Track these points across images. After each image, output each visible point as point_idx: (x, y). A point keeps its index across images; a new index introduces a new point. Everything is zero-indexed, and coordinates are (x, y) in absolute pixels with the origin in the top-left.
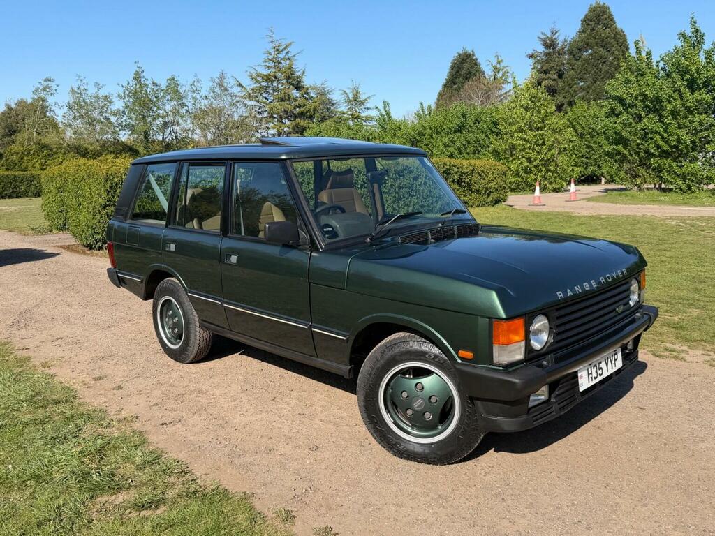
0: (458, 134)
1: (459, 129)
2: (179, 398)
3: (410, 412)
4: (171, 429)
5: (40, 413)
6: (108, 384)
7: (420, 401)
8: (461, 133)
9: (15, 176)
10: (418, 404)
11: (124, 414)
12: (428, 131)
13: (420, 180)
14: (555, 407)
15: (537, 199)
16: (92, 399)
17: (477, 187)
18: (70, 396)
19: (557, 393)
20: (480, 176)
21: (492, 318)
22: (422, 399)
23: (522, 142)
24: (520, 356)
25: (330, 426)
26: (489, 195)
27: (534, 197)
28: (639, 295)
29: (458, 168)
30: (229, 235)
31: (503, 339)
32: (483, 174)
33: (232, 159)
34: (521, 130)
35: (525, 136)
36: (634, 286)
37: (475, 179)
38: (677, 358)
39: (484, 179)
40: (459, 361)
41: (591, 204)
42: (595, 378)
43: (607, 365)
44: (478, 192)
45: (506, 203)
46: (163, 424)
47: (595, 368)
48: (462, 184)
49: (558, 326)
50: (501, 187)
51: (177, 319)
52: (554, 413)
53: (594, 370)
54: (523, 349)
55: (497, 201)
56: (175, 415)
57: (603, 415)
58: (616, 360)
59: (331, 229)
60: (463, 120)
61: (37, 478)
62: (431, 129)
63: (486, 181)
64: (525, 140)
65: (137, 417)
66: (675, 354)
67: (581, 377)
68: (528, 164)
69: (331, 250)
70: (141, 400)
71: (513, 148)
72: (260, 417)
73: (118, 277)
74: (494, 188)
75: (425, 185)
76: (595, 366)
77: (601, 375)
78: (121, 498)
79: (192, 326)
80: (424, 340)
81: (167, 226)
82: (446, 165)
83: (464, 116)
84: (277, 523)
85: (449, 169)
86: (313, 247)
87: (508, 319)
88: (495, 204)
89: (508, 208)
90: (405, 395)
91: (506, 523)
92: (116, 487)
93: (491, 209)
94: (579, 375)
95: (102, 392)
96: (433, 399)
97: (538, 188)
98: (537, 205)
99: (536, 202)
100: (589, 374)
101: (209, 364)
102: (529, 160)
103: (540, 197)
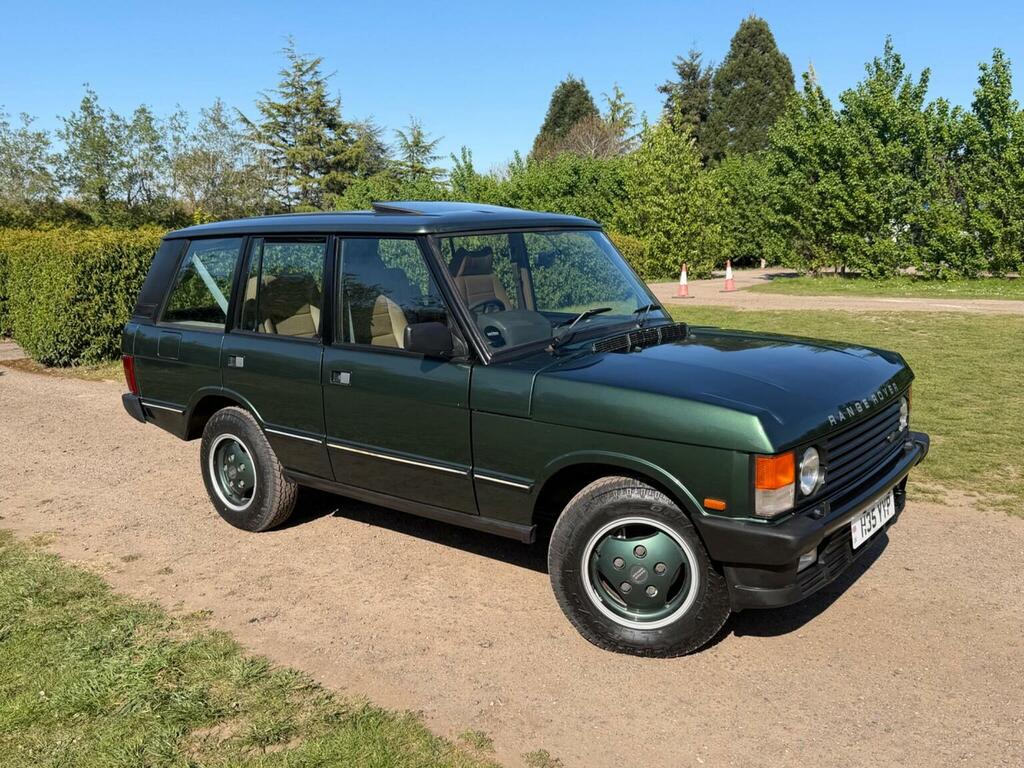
0: (569, 197)
1: (570, 191)
2: (263, 580)
3: (625, 587)
4: (269, 627)
5: (58, 614)
6: (147, 566)
7: (642, 571)
8: (573, 195)
10: (638, 576)
11: (188, 610)
12: (527, 192)
14: (825, 572)
15: (683, 288)
16: (135, 588)
18: (95, 587)
19: (827, 552)
21: (753, 454)
22: (645, 568)
23: (656, 209)
24: (788, 504)
25: (499, 611)
27: (681, 286)
28: (907, 417)
30: (335, 343)
31: (768, 482)
33: (337, 234)
34: (657, 192)
35: (662, 201)
36: (903, 406)
38: (934, 501)
40: (705, 514)
41: (755, 295)
42: (869, 530)
43: (880, 512)
46: (253, 621)
47: (869, 518)
49: (830, 461)
51: (242, 467)
52: (825, 580)
53: (867, 520)
54: (792, 494)
57: (862, 579)
58: (888, 505)
60: (575, 178)
61: (90, 708)
62: (530, 189)
64: (660, 205)
65: (211, 613)
66: (931, 496)
67: (855, 528)
68: (665, 239)
69: (499, 363)
70: (208, 587)
71: (644, 218)
72: (394, 604)
73: (142, 406)
76: (868, 514)
77: (874, 526)
78: (227, 730)
79: (270, 477)
80: (646, 486)
81: (227, 330)
83: (576, 172)
84: (470, 749)
86: (474, 358)
87: (776, 454)
90: (618, 563)
91: (779, 731)
92: (217, 715)
94: (852, 527)
95: (143, 578)
96: (660, 568)
97: (684, 275)
98: (683, 297)
99: (683, 293)
100: (862, 526)
101: (292, 531)
102: (668, 234)
103: (686, 286)
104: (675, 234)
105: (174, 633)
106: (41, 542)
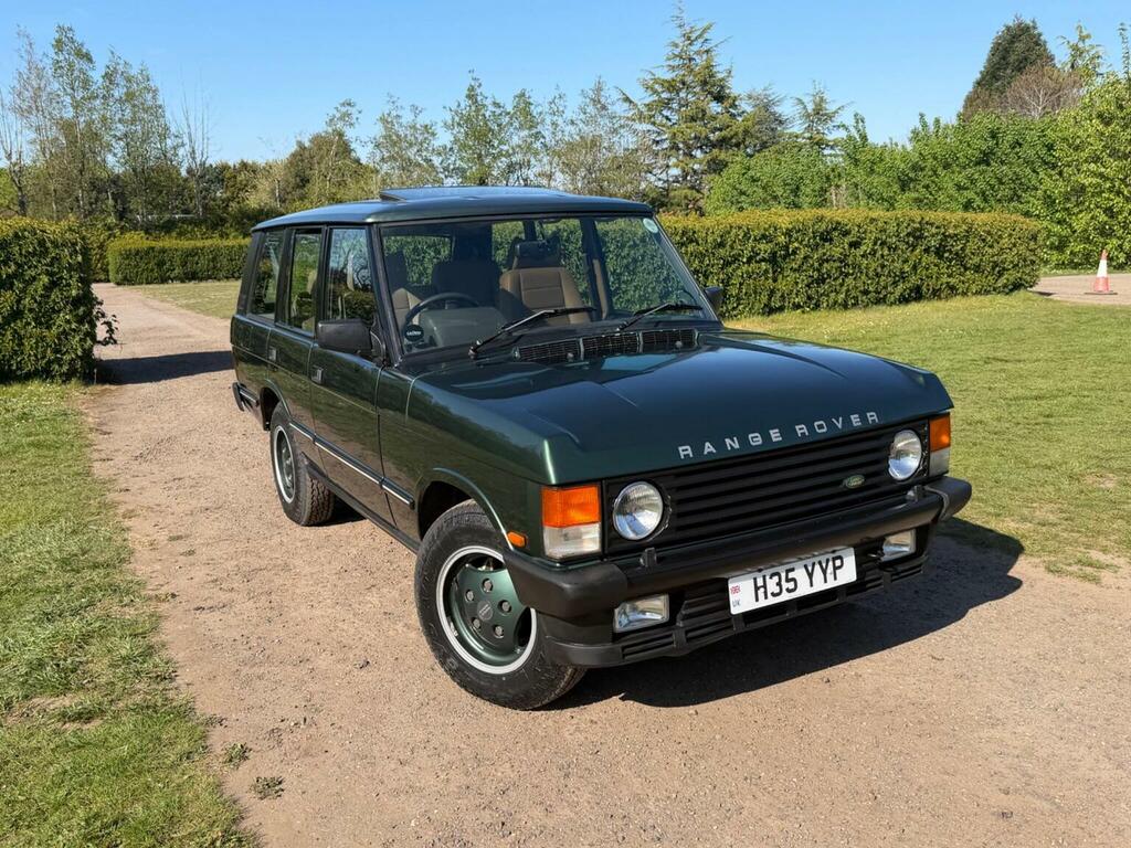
0: (983, 167)
1: (985, 159)
3: (477, 622)
6: (181, 547)
7: (487, 608)
8: (988, 165)
10: (485, 610)
11: (162, 590)
12: (930, 162)
13: (863, 248)
15: (1101, 282)
16: (143, 567)
17: (976, 260)
19: (684, 612)
20: (984, 240)
21: (540, 483)
22: (490, 605)
23: (1095, 180)
26: (1000, 274)
27: (1098, 279)
28: (925, 459)
29: (937, 227)
31: (558, 519)
32: (990, 237)
33: (328, 224)
34: (1096, 159)
35: (1103, 170)
36: (907, 442)
37: (971, 246)
38: (1085, 577)
39: (991, 247)
40: (512, 548)
42: (774, 595)
43: (810, 575)
44: (977, 268)
45: (1034, 289)
46: (198, 609)
47: (776, 579)
48: (946, 255)
50: (1025, 260)
51: (290, 459)
52: (675, 646)
53: (772, 582)
54: (597, 535)
55: (1017, 286)
56: (225, 597)
58: (837, 568)
59: (419, 333)
60: (991, 143)
62: (935, 159)
63: (995, 250)
64: (1101, 175)
65: (173, 596)
66: (1089, 570)
67: (736, 590)
68: (1106, 219)
70: (203, 572)
71: (1081, 190)
73: (241, 395)
74: (1012, 262)
75: (874, 255)
76: (778, 574)
77: (789, 591)
81: (276, 320)
82: (913, 221)
83: (994, 135)
85: (921, 230)
86: (387, 362)
87: (562, 485)
88: (1011, 290)
89: (1036, 297)
90: (470, 595)
93: (1001, 299)
94: (730, 586)
95: (165, 557)
96: (505, 607)
97: (1103, 263)
98: (1100, 293)
99: (1099, 289)
100: (757, 589)
102: (1109, 211)
103: (1107, 279)
104: (1120, 212)
105: (126, 609)
106: (129, 515)
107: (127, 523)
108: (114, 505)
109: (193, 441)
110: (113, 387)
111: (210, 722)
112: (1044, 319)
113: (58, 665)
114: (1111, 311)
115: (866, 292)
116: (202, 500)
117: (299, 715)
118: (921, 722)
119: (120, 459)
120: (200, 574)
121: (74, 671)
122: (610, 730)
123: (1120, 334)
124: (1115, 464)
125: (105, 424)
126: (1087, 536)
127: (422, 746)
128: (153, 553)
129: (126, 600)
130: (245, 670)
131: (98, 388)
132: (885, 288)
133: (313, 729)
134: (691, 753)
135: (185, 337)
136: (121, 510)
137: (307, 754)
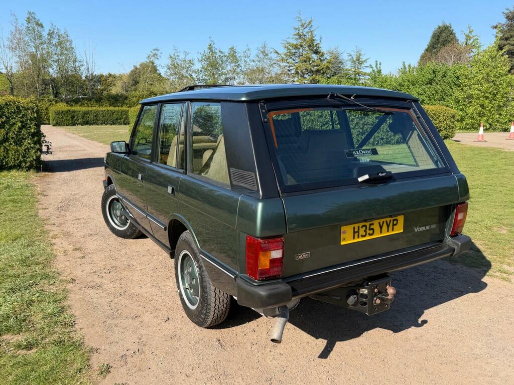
0: (429, 86)
1: (430, 82)
2: (111, 269)
6: (79, 254)
8: (431, 85)
9: (108, 111)
11: (69, 277)
12: (407, 83)
16: (60, 264)
23: (477, 92)
27: (479, 135)
32: (435, 116)
34: (478, 83)
35: (481, 88)
38: (504, 279)
39: (435, 120)
45: (453, 139)
50: (449, 126)
55: (446, 137)
56: (99, 281)
60: (433, 75)
62: (409, 81)
63: (437, 122)
64: (480, 90)
65: (74, 280)
66: (505, 275)
68: (481, 109)
71: (470, 97)
72: (150, 290)
74: (444, 127)
83: (434, 72)
84: (94, 375)
89: (454, 142)
95: (71, 259)
97: (481, 129)
98: (480, 141)
99: (480, 139)
102: (482, 106)
103: (483, 135)
105: (51, 287)
106: (54, 237)
107: (53, 241)
108: (48, 232)
109: (85, 200)
110: (50, 174)
111: (92, 350)
112: (459, 152)
113: (17, 318)
114: (487, 150)
115: (382, 139)
116: (89, 230)
117: (135, 347)
118: (440, 356)
119: (51, 209)
120: (88, 268)
121: (24, 321)
122: (290, 359)
123: (493, 160)
124: (505, 222)
125: (45, 191)
126: (500, 258)
127: (197, 366)
128: (65, 257)
129: (52, 282)
130: (109, 321)
131: (43, 174)
132: (390, 137)
133: (143, 356)
134: (331, 373)
135: (83, 150)
136: (51, 234)
137: (140, 370)
